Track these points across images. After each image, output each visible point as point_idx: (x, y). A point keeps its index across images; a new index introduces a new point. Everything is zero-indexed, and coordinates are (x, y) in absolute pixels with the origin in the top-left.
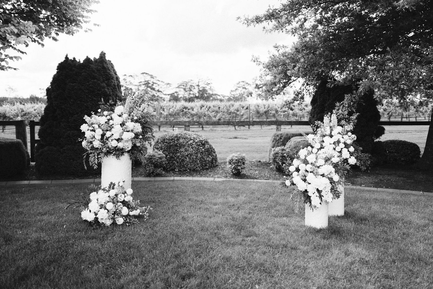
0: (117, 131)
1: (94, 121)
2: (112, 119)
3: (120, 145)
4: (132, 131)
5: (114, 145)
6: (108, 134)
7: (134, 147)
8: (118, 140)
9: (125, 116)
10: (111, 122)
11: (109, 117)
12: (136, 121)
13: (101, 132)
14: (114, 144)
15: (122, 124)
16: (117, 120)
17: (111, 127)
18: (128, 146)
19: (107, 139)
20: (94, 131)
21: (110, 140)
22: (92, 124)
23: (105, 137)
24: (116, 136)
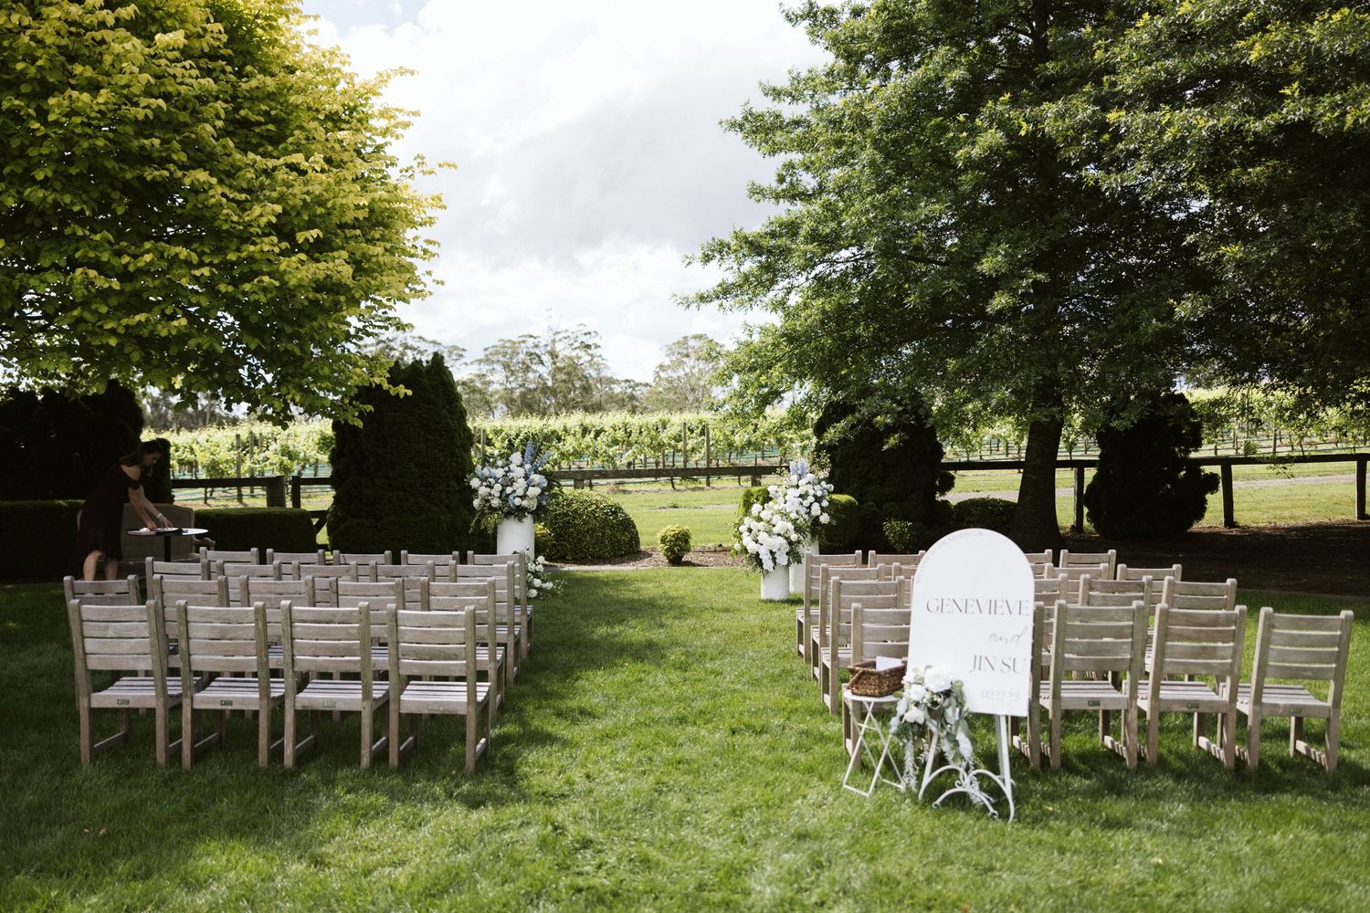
0: (520, 485)
1: (487, 474)
2: (509, 471)
3: (525, 503)
4: (538, 485)
5: (518, 504)
6: (509, 490)
7: (540, 506)
8: (523, 497)
9: (528, 466)
10: (511, 475)
11: (506, 469)
12: (540, 473)
13: (500, 488)
14: (517, 501)
15: (526, 477)
16: (518, 472)
17: (512, 482)
18: (533, 505)
19: (508, 496)
20: (492, 488)
21: (511, 497)
22: (487, 478)
23: (504, 495)
24: (520, 492)
